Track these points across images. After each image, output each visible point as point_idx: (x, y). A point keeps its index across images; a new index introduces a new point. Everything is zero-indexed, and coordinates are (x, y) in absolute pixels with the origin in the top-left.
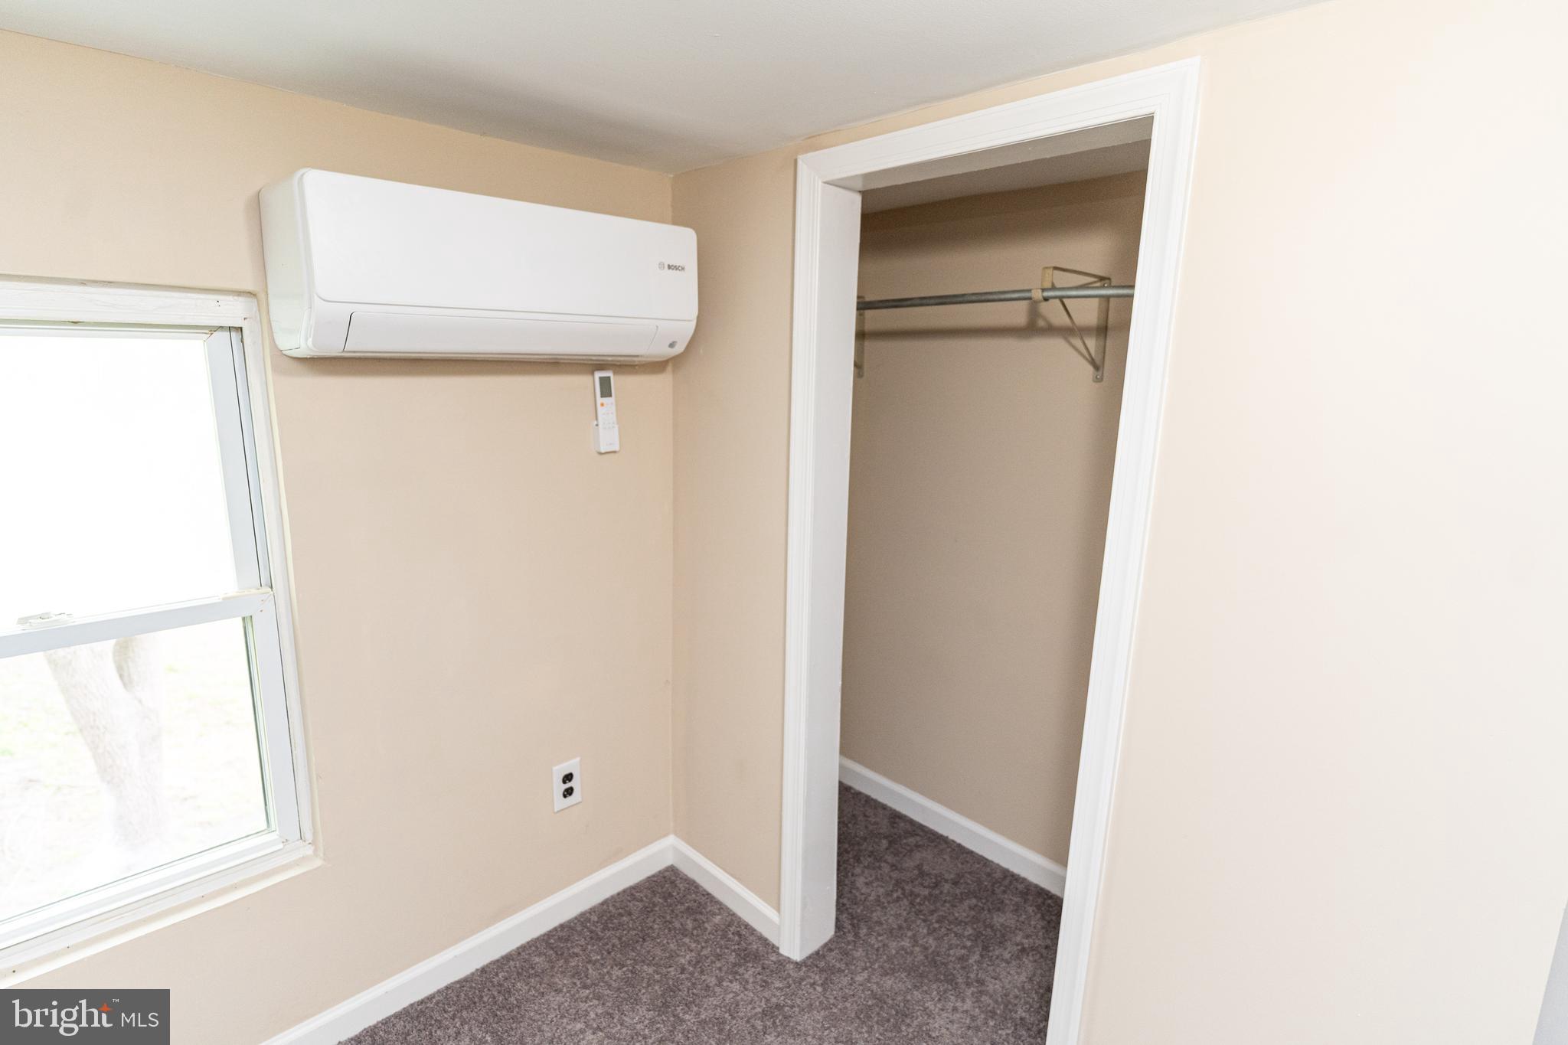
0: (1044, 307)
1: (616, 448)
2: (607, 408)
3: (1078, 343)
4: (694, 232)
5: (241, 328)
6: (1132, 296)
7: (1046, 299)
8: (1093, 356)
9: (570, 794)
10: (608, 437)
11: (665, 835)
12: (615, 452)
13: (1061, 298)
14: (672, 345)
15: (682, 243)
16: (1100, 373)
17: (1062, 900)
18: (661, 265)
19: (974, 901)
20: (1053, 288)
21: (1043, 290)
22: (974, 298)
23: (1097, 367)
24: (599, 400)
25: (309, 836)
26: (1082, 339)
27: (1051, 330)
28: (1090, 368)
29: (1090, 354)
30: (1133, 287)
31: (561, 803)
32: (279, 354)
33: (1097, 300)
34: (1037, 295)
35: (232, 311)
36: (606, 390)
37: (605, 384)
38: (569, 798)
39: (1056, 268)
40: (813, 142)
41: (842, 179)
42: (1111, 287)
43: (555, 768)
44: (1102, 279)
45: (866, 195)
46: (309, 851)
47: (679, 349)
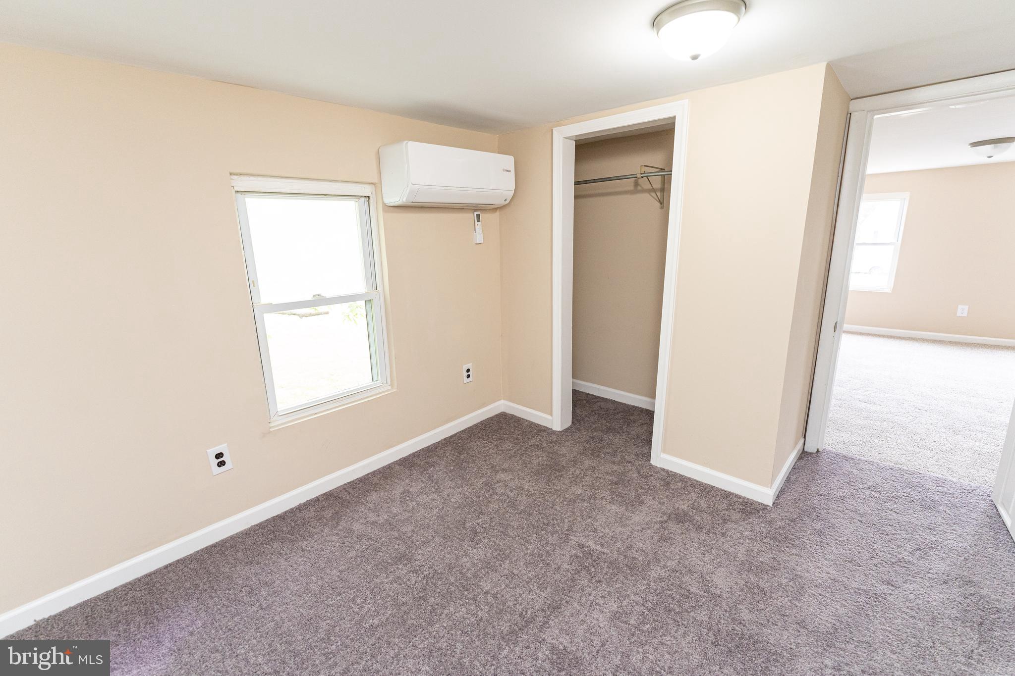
0: (641, 181)
1: (482, 242)
2: (479, 226)
3: (654, 194)
4: (513, 157)
5: (369, 197)
6: (671, 174)
7: (642, 177)
8: (659, 198)
9: (469, 377)
10: (479, 238)
11: (500, 400)
12: (481, 243)
13: (647, 177)
14: (505, 200)
15: (508, 161)
16: (662, 206)
17: (654, 412)
18: (503, 170)
19: (622, 414)
20: (645, 173)
21: (641, 174)
22: (615, 178)
23: (661, 203)
24: (476, 223)
25: (389, 383)
26: (655, 192)
27: (644, 191)
28: (659, 204)
29: (658, 198)
30: (671, 171)
31: (466, 380)
32: (385, 205)
33: (660, 176)
34: (639, 176)
35: (367, 190)
36: (479, 220)
37: (478, 216)
38: (469, 379)
39: (645, 166)
40: (559, 124)
41: (570, 137)
42: (665, 171)
43: (464, 366)
44: (662, 169)
45: (576, 141)
46: (389, 388)
47: (507, 202)
